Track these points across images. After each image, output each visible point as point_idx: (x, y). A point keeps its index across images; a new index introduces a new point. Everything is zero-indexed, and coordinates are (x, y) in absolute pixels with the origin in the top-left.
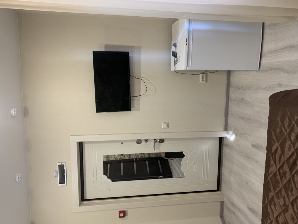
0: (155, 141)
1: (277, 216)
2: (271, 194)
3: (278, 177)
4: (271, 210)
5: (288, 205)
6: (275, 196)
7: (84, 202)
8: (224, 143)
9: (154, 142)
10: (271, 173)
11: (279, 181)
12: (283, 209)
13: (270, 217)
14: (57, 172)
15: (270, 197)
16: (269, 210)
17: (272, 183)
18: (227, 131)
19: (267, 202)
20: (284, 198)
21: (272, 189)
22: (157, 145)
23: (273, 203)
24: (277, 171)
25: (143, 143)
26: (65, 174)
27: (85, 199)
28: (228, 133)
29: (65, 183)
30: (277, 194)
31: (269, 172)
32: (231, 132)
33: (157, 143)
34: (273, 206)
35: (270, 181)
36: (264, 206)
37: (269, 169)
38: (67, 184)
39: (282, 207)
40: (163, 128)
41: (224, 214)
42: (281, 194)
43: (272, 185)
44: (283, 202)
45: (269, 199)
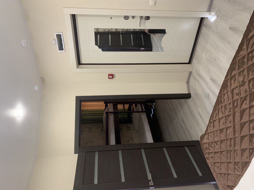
0: (141, 17)
1: (234, 88)
2: (234, 72)
3: (246, 60)
4: (230, 84)
5: (246, 82)
6: (237, 74)
7: (81, 66)
8: (204, 23)
9: (140, 19)
10: (240, 56)
11: (245, 63)
12: (240, 84)
13: (228, 89)
14: (56, 41)
15: (233, 74)
16: (228, 84)
17: (238, 63)
18: (210, 11)
19: (229, 77)
20: (244, 76)
21: (237, 68)
22: (143, 22)
23: (234, 79)
24: (246, 55)
25: (130, 19)
26: (63, 43)
27: (81, 63)
28: (210, 14)
29: (63, 50)
30: (240, 73)
31: (239, 55)
32: (213, 13)
33: (143, 20)
34: (232, 81)
35: (237, 62)
36: (226, 80)
37: (240, 52)
38: (65, 51)
39: (240, 82)
40: (150, 5)
41: (190, 81)
42: (243, 73)
43: (237, 65)
44: (243, 79)
45: (231, 76)
